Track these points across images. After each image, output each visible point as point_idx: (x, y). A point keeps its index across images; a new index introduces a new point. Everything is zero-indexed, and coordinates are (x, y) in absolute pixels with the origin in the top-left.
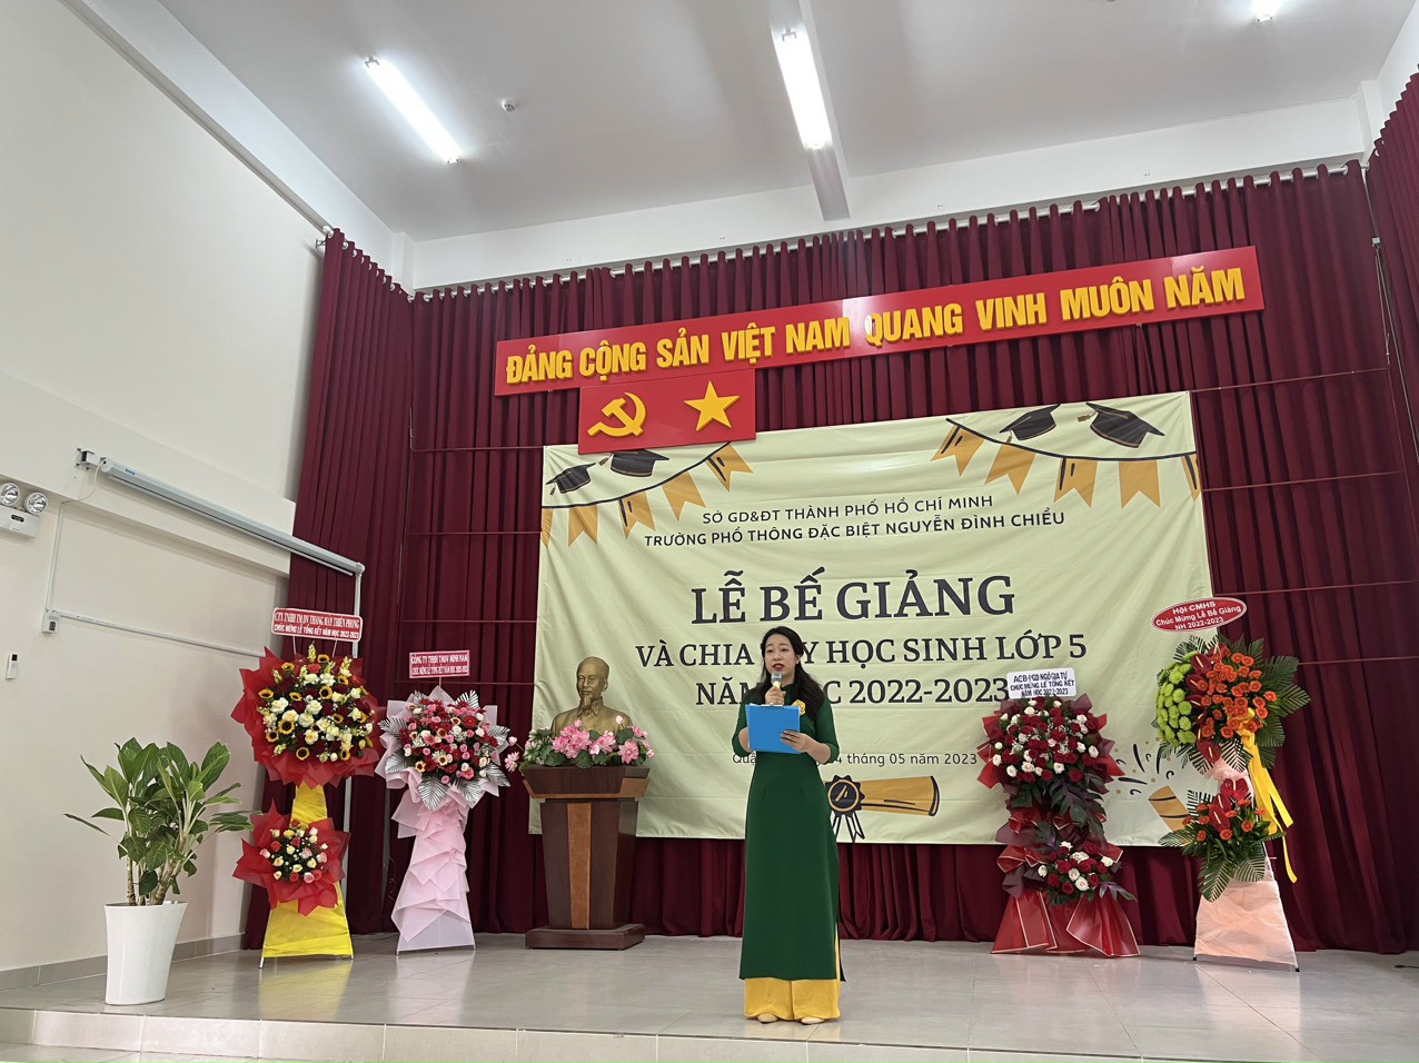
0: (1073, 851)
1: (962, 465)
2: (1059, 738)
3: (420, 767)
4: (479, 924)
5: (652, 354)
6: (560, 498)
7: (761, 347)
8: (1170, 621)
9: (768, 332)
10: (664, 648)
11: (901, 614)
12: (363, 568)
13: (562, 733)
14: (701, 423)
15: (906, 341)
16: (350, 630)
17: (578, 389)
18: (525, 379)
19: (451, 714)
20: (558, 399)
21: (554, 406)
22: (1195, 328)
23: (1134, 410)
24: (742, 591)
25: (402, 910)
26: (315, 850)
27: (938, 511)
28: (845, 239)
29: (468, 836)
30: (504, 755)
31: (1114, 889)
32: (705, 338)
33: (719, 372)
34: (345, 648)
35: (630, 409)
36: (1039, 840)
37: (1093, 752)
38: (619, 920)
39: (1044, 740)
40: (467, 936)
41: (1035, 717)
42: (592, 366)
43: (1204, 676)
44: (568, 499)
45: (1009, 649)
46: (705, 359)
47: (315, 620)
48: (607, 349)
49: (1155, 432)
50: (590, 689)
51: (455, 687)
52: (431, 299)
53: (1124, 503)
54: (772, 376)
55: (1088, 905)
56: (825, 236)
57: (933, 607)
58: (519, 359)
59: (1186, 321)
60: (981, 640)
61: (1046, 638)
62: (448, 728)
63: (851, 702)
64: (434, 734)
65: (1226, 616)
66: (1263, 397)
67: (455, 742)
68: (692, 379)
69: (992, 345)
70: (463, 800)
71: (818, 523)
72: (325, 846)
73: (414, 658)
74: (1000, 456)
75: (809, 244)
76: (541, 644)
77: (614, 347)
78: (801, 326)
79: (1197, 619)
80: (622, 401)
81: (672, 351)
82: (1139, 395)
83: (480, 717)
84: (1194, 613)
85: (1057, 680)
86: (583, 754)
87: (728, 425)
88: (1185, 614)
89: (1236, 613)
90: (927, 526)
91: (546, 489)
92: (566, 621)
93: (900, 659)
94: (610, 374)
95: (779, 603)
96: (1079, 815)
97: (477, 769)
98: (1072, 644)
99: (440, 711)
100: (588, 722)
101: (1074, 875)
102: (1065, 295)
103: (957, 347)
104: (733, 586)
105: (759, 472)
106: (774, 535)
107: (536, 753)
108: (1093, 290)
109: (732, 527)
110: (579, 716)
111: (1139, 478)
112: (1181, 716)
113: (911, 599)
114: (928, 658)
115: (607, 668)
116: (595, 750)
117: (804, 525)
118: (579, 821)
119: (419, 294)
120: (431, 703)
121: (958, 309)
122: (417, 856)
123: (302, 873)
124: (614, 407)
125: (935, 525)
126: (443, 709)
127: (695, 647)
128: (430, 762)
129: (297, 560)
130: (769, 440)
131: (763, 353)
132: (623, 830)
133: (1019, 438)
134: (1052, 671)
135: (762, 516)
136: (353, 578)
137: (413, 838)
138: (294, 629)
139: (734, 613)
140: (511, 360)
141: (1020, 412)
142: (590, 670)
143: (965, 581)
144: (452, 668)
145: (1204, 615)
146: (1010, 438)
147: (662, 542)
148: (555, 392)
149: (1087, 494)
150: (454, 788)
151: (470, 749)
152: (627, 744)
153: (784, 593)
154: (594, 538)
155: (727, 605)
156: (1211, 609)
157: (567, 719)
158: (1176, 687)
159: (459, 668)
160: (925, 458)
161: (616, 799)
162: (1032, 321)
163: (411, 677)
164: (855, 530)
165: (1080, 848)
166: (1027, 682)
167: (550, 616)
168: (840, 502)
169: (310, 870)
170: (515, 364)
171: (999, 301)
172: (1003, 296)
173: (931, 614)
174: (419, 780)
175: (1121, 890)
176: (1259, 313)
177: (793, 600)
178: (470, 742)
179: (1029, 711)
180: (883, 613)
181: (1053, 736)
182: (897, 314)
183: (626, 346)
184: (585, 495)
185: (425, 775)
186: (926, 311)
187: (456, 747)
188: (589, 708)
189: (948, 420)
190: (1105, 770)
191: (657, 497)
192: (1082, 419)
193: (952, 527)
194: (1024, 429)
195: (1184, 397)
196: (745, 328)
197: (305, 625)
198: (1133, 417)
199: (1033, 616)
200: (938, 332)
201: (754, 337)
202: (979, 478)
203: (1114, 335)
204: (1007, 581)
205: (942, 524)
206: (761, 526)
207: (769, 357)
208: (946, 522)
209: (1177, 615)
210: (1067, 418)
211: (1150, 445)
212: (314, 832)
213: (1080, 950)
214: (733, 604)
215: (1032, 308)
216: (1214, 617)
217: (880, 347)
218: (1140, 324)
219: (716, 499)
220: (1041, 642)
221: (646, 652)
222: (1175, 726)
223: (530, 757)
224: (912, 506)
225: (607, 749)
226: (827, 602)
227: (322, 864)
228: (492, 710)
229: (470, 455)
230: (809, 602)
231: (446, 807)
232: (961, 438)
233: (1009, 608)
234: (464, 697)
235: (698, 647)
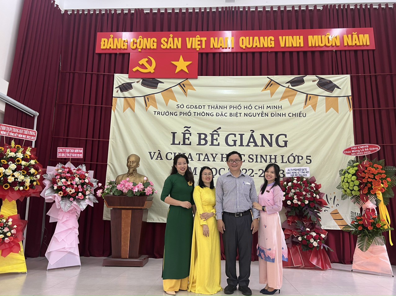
0: (310, 232)
1: (272, 94)
2: (307, 191)
3: (61, 194)
5: (159, 43)
6: (120, 94)
7: (201, 45)
8: (350, 152)
9: (204, 39)
10: (159, 153)
11: (248, 145)
12: (38, 114)
13: (121, 183)
14: (177, 71)
15: (254, 48)
16: (31, 136)
17: (129, 53)
18: (108, 48)
19: (75, 173)
20: (121, 56)
21: (119, 59)
22: (352, 54)
23: (331, 79)
24: (190, 134)
25: (50, 252)
26: (11, 228)
27: (263, 110)
28: (233, 10)
29: (79, 221)
30: (96, 190)
31: (326, 246)
32: (180, 39)
33: (185, 52)
34: (29, 143)
35: (150, 62)
36: (297, 227)
37: (318, 197)
38: (141, 253)
39: (301, 192)
40: (77, 260)
41: (297, 184)
42: (135, 45)
43: (364, 172)
44: (124, 94)
45: (285, 160)
46: (179, 47)
47: (15, 130)
48: (142, 40)
49: (338, 88)
50: (133, 166)
51: (76, 162)
52: (71, 14)
53: (326, 111)
54: (204, 56)
55: (316, 252)
56: (226, 8)
57: (259, 143)
58: (106, 40)
59: (349, 51)
60: (275, 156)
61: (298, 157)
62: (73, 178)
64: (67, 181)
65: (371, 151)
66: (373, 79)
67: (76, 184)
68: (175, 54)
69: (283, 53)
70: (79, 208)
71: (219, 111)
72: (15, 226)
73: (60, 150)
74: (285, 92)
75: (220, 10)
76: (110, 149)
77: (144, 39)
78: (216, 38)
79: (361, 152)
80: (147, 59)
81: (167, 43)
82: (333, 74)
83: (86, 175)
84: (360, 149)
85: (303, 171)
86: (130, 191)
87: (188, 72)
88: (356, 150)
89: (376, 150)
90: (259, 115)
91: (115, 90)
92: (121, 141)
93: (247, 161)
94: (142, 49)
95: (204, 139)
96: (314, 219)
97: (85, 195)
98: (307, 159)
99: (70, 172)
100: (131, 179)
101: (312, 240)
102: (310, 37)
103: (271, 52)
104: (187, 132)
105: (199, 91)
106: (203, 114)
107: (109, 190)
108: (320, 36)
109: (187, 110)
110: (128, 176)
111: (332, 104)
112: (355, 185)
113: (252, 140)
114: (257, 161)
115: (139, 159)
116: (136, 190)
117: (214, 111)
118: (127, 217)
119: (66, 11)
120: (66, 168)
121: (273, 39)
122: (58, 230)
123: (4, 238)
124: (143, 61)
125: (262, 115)
126: (71, 171)
127: (171, 153)
128: (65, 192)
129: (8, 106)
130: (203, 80)
131: (202, 47)
132: (143, 220)
133: (292, 86)
134: (301, 168)
135: (199, 107)
136: (34, 117)
137: (57, 222)
138: (5, 133)
139: (187, 142)
140: (103, 40)
141: (291, 77)
142: (132, 159)
143: (271, 135)
144: (76, 155)
145: (363, 150)
146: (289, 86)
147: (160, 114)
148: (120, 54)
149: (314, 107)
150: (75, 203)
151: (82, 187)
152: (148, 188)
153: (206, 136)
154: (133, 110)
155: (184, 138)
156: (367, 148)
157: (123, 177)
158: (353, 175)
159: (79, 155)
160: (259, 90)
161: (141, 209)
162: (298, 45)
163: (58, 157)
164: (233, 114)
165: (313, 230)
166: (293, 171)
167: (115, 138)
168: (228, 104)
169: (8, 237)
170: (104, 41)
171: (287, 37)
172: (289, 36)
173: (259, 146)
174: (60, 199)
175: (328, 247)
176: (373, 50)
177: (209, 138)
178: (83, 184)
179: (295, 181)
180: (241, 145)
181: (304, 191)
182: (251, 38)
183: (149, 39)
184: (130, 93)
185: (62, 197)
186: (262, 38)
187: (76, 186)
188: (132, 173)
189: (268, 77)
190: (322, 204)
191: (159, 97)
192: (314, 81)
193: (268, 116)
194: (294, 83)
195: (348, 76)
196: (195, 37)
197: (10, 132)
198: (331, 82)
199: (293, 148)
200: (266, 46)
201: (199, 41)
202: (278, 99)
203: (325, 53)
204: (286, 136)
205: (264, 114)
206: (198, 111)
207: (204, 49)
208: (265, 114)
209: (353, 150)
210: (309, 80)
211: (336, 92)
212: (10, 220)
213: (313, 267)
214: (187, 139)
215: (298, 41)
216: (367, 151)
217: (244, 49)
218: (334, 50)
219: (181, 99)
220: (296, 158)
221: (152, 154)
222: (351, 189)
223: (107, 191)
224: (253, 107)
225: (140, 189)
226: (221, 139)
227: (14, 234)
228: (92, 173)
229: (84, 75)
230: (215, 139)
231: (71, 210)
232: (272, 84)
233: (286, 145)
234: (80, 167)
235: (173, 153)
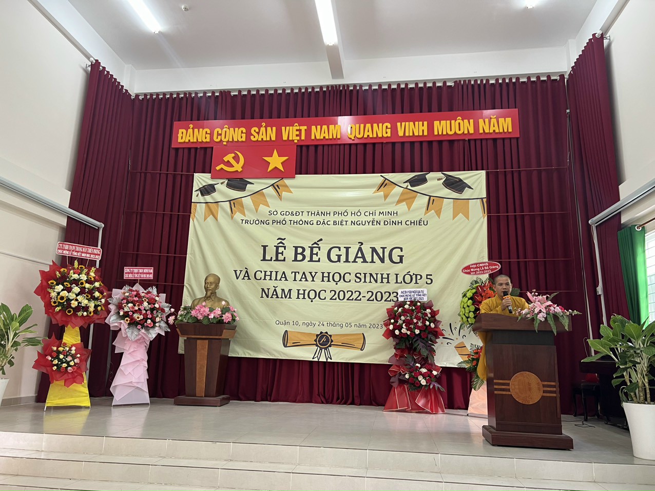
0: (421, 368)
1: (386, 197)
2: (419, 319)
3: (127, 320)
4: (153, 393)
5: (249, 134)
6: (201, 199)
7: (300, 135)
8: (469, 271)
9: (304, 128)
10: (247, 272)
11: (355, 261)
12: (103, 225)
13: (196, 308)
14: (270, 168)
15: (365, 138)
16: (96, 254)
17: (212, 148)
18: (187, 141)
19: (143, 297)
20: (202, 151)
21: (200, 154)
22: (490, 143)
23: (461, 177)
24: (285, 248)
25: (116, 386)
26: (74, 357)
27: (374, 217)
28: (341, 88)
29: (149, 353)
30: (168, 317)
31: (437, 385)
32: (274, 129)
33: (280, 145)
34: (92, 263)
35: (237, 159)
36: (406, 363)
37: (432, 325)
38: (218, 393)
39: (412, 319)
40: (146, 398)
41: (409, 309)
42: (219, 137)
43: (481, 295)
44: (205, 199)
45: (400, 279)
46: (273, 138)
47: (78, 249)
48: (227, 130)
49: (470, 187)
50: (211, 288)
51: (146, 284)
52: (143, 99)
53: (454, 218)
54: (304, 149)
55: (426, 392)
56: (332, 86)
57: (369, 259)
58: (184, 131)
59: (487, 139)
60: (388, 275)
61: (416, 275)
62: (141, 303)
63: (330, 299)
64: (135, 305)
65: (492, 270)
66: (516, 175)
67: (145, 309)
68: (267, 147)
69: (403, 143)
70: (147, 336)
71: (321, 218)
72: (79, 356)
73: (126, 270)
74: (402, 194)
75: (325, 89)
76: (188, 266)
77: (231, 129)
78: (319, 127)
79: (480, 270)
80: (233, 155)
81: (258, 133)
82: (464, 170)
83: (157, 299)
84: (479, 267)
85: (420, 294)
86: (206, 318)
87: (282, 170)
88: (475, 268)
89: (496, 269)
90: (369, 223)
91: (194, 194)
92: (201, 256)
93: (353, 281)
94: (228, 142)
95: (301, 254)
96: (424, 352)
97: (154, 322)
98: (427, 278)
100: (209, 304)
101: (420, 378)
102: (436, 123)
103: (387, 143)
104: (281, 245)
105: (296, 193)
106: (301, 222)
107: (183, 317)
108: (448, 122)
109: (282, 218)
110: (205, 301)
111: (461, 208)
112: (470, 312)
113: (360, 255)
114: (365, 282)
115: (219, 279)
116: (212, 316)
117: (315, 219)
118: (202, 349)
119: (137, 96)
120: (134, 291)
121: (389, 126)
122: (124, 361)
123: (67, 367)
124: (229, 158)
125: (372, 223)
126: (139, 294)
127: (261, 272)
128: (132, 318)
129: (70, 219)
130: (302, 179)
131: (300, 138)
132: (223, 353)
133: (411, 186)
134: (417, 290)
135: (296, 214)
136: (98, 230)
137: (123, 353)
138: (67, 252)
139: (280, 257)
140: (181, 131)
141: (411, 175)
142: (211, 279)
143: (383, 248)
144: (145, 275)
145: (483, 269)
146: (408, 186)
147: (249, 223)
148: (201, 148)
149: (438, 213)
150: (143, 331)
151: (152, 313)
152: (227, 314)
153: (304, 250)
154: (216, 219)
155: (277, 253)
156: (486, 266)
157: (199, 301)
158: (469, 299)
159: (148, 275)
160: (370, 192)
161: (220, 339)
162: (421, 134)
163: (125, 278)
164: (337, 223)
165: (424, 367)
166: (407, 294)
167: (193, 254)
168: (332, 210)
169: (71, 366)
170: (182, 133)
171: (407, 123)
172: (409, 122)
173: (368, 262)
174: (126, 327)
175: (439, 386)
176: (517, 138)
177: (307, 253)
178: (152, 310)
179: (407, 307)
180: (347, 261)
181: (415, 318)
182: (362, 126)
183: (237, 129)
184: (213, 198)
185: (129, 324)
186: (375, 125)
187: (145, 312)
188: (210, 297)
189: (381, 176)
190: (437, 333)
191: (248, 201)
192: (439, 179)
193: (380, 224)
194: (414, 182)
195: (483, 173)
196: (293, 126)
197: (73, 251)
198: (460, 180)
199: (410, 265)
200: (380, 135)
201: (297, 130)
202: (393, 203)
203: (456, 143)
204: (401, 249)
205: (375, 222)
206: (295, 218)
207: (303, 140)
208: (377, 221)
209: (472, 268)
210: (432, 179)
211: (467, 193)
212: (74, 348)
213: (420, 410)
214: (280, 253)
215: (421, 128)
216: (487, 270)
217: (353, 140)
218: (467, 139)
219: (274, 204)
220: (414, 277)
221: (238, 273)
222: (467, 315)
223: (180, 318)
224: (363, 214)
225: (217, 316)
226: (323, 254)
227: (77, 364)
228: (163, 296)
229: (158, 175)
230: (315, 254)
231: (139, 340)
232: (386, 184)
233: (401, 261)
234: (150, 289)
235: (263, 272)
